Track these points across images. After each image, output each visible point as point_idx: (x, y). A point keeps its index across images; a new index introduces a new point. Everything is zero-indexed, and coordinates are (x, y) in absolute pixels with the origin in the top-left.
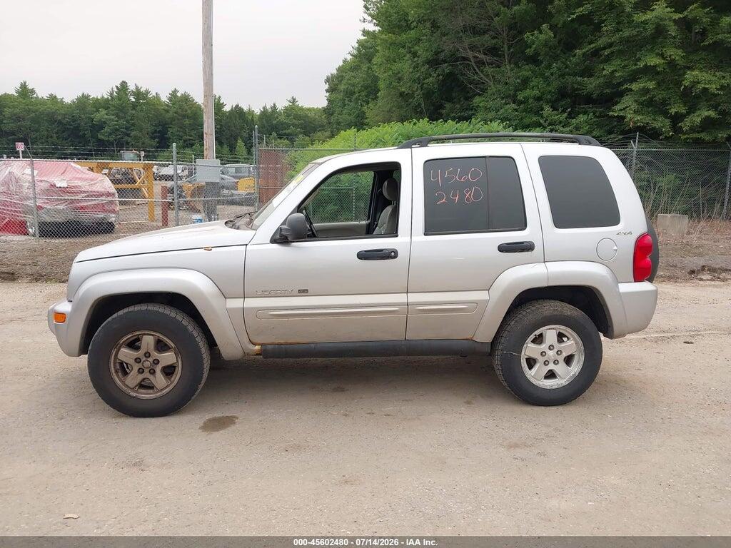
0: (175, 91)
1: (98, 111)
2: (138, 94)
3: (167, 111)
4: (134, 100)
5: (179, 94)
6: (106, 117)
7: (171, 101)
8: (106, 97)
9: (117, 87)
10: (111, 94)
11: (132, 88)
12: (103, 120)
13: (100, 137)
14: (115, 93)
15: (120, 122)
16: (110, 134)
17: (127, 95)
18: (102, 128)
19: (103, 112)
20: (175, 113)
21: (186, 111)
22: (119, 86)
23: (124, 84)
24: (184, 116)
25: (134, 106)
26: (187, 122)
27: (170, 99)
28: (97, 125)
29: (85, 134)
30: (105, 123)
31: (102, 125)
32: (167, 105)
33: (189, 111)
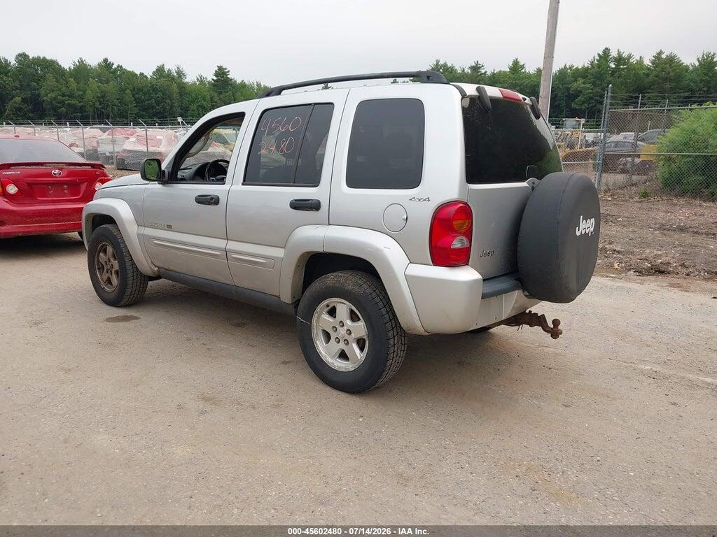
0: (660, 53)
1: (576, 80)
2: (620, 60)
3: (648, 75)
4: (614, 66)
5: (664, 56)
6: (583, 85)
7: (653, 64)
8: (586, 66)
9: (599, 54)
10: (592, 63)
11: (614, 54)
12: (579, 89)
13: (574, 106)
14: (596, 62)
15: (594, 91)
16: (584, 102)
17: (607, 61)
18: (576, 96)
19: (581, 81)
20: (656, 76)
21: (669, 73)
22: (601, 53)
23: (606, 51)
24: (665, 79)
25: (613, 72)
26: (668, 86)
27: (653, 62)
28: (572, 94)
29: (560, 104)
30: (581, 92)
31: (578, 93)
32: (649, 69)
33: (672, 74)
